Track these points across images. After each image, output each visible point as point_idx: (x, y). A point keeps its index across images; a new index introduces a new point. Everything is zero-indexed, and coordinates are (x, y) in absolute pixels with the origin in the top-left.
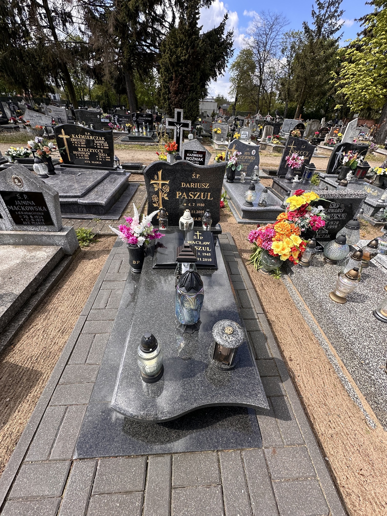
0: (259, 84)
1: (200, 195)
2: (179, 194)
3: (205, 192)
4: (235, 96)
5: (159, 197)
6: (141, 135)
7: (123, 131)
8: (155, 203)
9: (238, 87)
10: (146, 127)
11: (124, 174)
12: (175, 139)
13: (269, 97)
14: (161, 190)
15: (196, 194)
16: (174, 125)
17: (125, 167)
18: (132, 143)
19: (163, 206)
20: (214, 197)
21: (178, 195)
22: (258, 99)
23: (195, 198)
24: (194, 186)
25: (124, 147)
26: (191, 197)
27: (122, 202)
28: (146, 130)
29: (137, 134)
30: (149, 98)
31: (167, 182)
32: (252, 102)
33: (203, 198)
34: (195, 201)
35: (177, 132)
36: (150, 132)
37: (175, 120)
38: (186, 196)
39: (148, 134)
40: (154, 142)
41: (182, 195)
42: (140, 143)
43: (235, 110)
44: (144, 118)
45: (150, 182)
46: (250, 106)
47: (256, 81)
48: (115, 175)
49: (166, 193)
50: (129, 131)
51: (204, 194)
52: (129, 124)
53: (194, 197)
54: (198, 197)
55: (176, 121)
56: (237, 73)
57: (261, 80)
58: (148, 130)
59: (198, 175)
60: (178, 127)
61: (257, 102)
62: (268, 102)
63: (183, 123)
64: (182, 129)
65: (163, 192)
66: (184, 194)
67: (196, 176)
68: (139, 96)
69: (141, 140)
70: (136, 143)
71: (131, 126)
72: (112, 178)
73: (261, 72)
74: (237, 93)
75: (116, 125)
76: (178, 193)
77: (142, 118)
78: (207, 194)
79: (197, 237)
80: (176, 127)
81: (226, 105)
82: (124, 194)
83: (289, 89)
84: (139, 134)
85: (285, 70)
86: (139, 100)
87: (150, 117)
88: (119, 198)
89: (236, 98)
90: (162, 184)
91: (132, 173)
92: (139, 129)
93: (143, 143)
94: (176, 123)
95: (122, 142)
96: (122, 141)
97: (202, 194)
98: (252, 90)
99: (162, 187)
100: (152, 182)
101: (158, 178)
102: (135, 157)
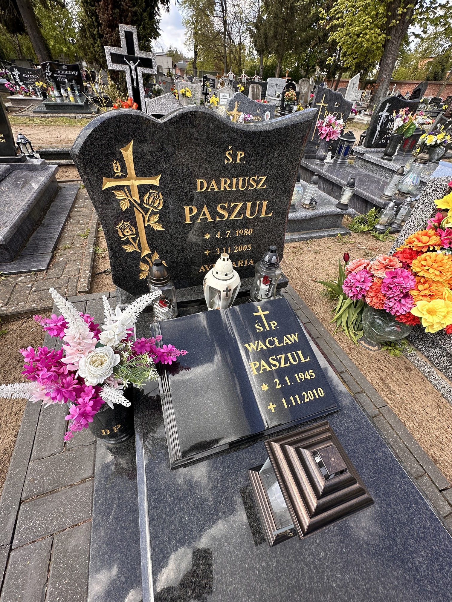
0: (223, 30)
1: (243, 209)
2: (191, 210)
3: (256, 199)
4: (193, 48)
5: (135, 226)
6: (66, 102)
7: (34, 97)
8: (127, 242)
9: (196, 34)
10: (72, 89)
11: (44, 167)
12: (130, 93)
13: (238, 50)
14: (140, 205)
15: (235, 206)
16: (124, 63)
17: (46, 155)
18: (54, 115)
19: (153, 249)
20: (274, 211)
21: (188, 216)
22: (225, 52)
23: (232, 218)
24: (230, 186)
25: (39, 122)
26: (222, 216)
27: (49, 225)
28: (74, 93)
29: (59, 101)
30: (69, 48)
31: (156, 182)
32: (218, 57)
33: (251, 214)
34: (231, 225)
35: (132, 77)
36: (80, 96)
37: (123, 50)
38: (208, 216)
39: (79, 100)
40: (91, 113)
41: (199, 213)
42: (67, 115)
43: (196, 68)
44: (66, 72)
45: (101, 184)
46: (216, 64)
47: (218, 25)
48: (25, 172)
49: (153, 213)
50: (44, 95)
51: (253, 206)
52: (41, 83)
53: (230, 215)
54: (239, 214)
55: (125, 53)
56: (191, 12)
57: (225, 23)
58: (77, 93)
59: (240, 154)
60: (133, 67)
61: (225, 57)
62: (237, 58)
63: (141, 58)
64: (140, 70)
65: (146, 210)
66: (205, 209)
67: (234, 157)
68: (52, 43)
69: (68, 109)
70: (61, 115)
71: (45, 86)
72: (17, 179)
73: (224, 11)
74: (195, 43)
75: (19, 85)
76: (187, 209)
77: (61, 72)
78: (261, 206)
79: (263, 326)
80: (127, 67)
81: (182, 62)
82: (52, 209)
83: (266, 35)
84: (63, 101)
85: (254, 9)
86: (52, 52)
87: (75, 71)
88: (42, 218)
89: (196, 52)
90: (140, 187)
91: (60, 166)
92: (60, 92)
93: (73, 115)
94: (126, 56)
95: (35, 115)
96: (35, 112)
97: (249, 204)
98: (215, 39)
99: (141, 196)
100: (108, 184)
101: (124, 169)
102: (63, 137)
